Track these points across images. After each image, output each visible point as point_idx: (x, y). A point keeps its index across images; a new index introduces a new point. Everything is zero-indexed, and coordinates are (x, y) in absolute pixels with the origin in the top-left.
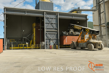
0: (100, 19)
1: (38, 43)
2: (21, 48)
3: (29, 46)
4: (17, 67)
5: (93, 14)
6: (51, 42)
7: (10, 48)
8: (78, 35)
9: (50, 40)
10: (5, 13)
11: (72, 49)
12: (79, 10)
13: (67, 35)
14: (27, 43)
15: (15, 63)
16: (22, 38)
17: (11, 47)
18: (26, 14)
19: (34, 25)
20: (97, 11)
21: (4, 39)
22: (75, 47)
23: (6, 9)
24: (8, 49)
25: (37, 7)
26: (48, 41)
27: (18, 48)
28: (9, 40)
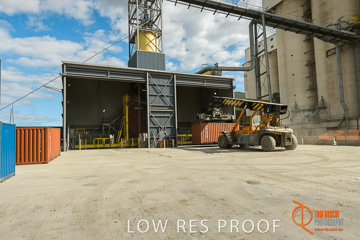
0: (260, 87)
1: (134, 135)
2: (99, 146)
3: (115, 142)
4: (90, 185)
5: (245, 76)
6: (161, 133)
7: (76, 147)
8: (231, 121)
9: (158, 129)
10: (65, 73)
11: (221, 148)
12: (216, 69)
13: (208, 122)
14: (111, 136)
15: (86, 177)
16: (101, 126)
17: (78, 144)
18: (109, 77)
19: (126, 98)
20: (253, 70)
21: (62, 128)
22: (228, 143)
23: (68, 67)
24: (71, 148)
25: (132, 62)
26: (155, 131)
27: (93, 146)
28: (73, 131)
